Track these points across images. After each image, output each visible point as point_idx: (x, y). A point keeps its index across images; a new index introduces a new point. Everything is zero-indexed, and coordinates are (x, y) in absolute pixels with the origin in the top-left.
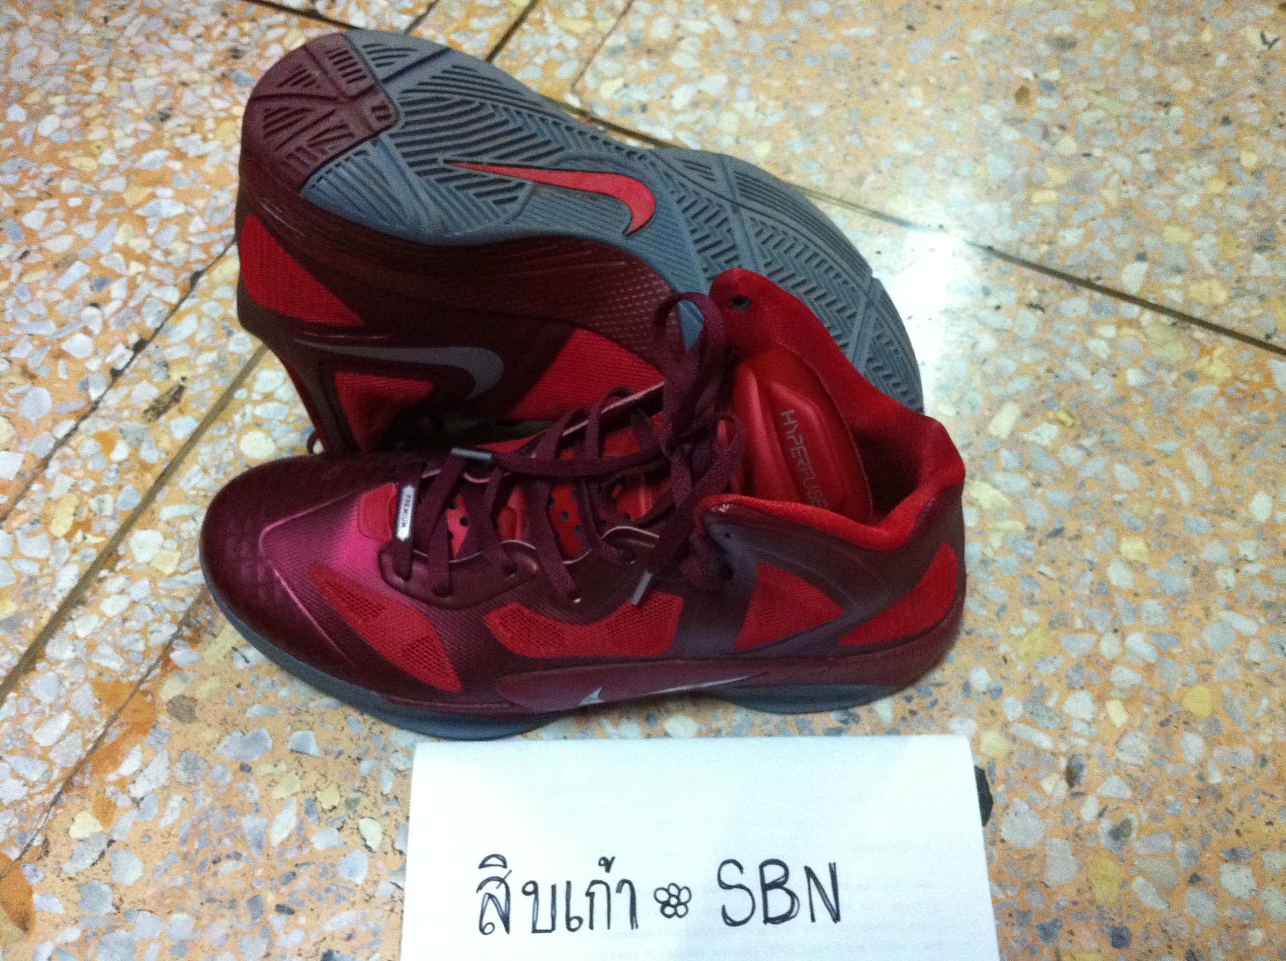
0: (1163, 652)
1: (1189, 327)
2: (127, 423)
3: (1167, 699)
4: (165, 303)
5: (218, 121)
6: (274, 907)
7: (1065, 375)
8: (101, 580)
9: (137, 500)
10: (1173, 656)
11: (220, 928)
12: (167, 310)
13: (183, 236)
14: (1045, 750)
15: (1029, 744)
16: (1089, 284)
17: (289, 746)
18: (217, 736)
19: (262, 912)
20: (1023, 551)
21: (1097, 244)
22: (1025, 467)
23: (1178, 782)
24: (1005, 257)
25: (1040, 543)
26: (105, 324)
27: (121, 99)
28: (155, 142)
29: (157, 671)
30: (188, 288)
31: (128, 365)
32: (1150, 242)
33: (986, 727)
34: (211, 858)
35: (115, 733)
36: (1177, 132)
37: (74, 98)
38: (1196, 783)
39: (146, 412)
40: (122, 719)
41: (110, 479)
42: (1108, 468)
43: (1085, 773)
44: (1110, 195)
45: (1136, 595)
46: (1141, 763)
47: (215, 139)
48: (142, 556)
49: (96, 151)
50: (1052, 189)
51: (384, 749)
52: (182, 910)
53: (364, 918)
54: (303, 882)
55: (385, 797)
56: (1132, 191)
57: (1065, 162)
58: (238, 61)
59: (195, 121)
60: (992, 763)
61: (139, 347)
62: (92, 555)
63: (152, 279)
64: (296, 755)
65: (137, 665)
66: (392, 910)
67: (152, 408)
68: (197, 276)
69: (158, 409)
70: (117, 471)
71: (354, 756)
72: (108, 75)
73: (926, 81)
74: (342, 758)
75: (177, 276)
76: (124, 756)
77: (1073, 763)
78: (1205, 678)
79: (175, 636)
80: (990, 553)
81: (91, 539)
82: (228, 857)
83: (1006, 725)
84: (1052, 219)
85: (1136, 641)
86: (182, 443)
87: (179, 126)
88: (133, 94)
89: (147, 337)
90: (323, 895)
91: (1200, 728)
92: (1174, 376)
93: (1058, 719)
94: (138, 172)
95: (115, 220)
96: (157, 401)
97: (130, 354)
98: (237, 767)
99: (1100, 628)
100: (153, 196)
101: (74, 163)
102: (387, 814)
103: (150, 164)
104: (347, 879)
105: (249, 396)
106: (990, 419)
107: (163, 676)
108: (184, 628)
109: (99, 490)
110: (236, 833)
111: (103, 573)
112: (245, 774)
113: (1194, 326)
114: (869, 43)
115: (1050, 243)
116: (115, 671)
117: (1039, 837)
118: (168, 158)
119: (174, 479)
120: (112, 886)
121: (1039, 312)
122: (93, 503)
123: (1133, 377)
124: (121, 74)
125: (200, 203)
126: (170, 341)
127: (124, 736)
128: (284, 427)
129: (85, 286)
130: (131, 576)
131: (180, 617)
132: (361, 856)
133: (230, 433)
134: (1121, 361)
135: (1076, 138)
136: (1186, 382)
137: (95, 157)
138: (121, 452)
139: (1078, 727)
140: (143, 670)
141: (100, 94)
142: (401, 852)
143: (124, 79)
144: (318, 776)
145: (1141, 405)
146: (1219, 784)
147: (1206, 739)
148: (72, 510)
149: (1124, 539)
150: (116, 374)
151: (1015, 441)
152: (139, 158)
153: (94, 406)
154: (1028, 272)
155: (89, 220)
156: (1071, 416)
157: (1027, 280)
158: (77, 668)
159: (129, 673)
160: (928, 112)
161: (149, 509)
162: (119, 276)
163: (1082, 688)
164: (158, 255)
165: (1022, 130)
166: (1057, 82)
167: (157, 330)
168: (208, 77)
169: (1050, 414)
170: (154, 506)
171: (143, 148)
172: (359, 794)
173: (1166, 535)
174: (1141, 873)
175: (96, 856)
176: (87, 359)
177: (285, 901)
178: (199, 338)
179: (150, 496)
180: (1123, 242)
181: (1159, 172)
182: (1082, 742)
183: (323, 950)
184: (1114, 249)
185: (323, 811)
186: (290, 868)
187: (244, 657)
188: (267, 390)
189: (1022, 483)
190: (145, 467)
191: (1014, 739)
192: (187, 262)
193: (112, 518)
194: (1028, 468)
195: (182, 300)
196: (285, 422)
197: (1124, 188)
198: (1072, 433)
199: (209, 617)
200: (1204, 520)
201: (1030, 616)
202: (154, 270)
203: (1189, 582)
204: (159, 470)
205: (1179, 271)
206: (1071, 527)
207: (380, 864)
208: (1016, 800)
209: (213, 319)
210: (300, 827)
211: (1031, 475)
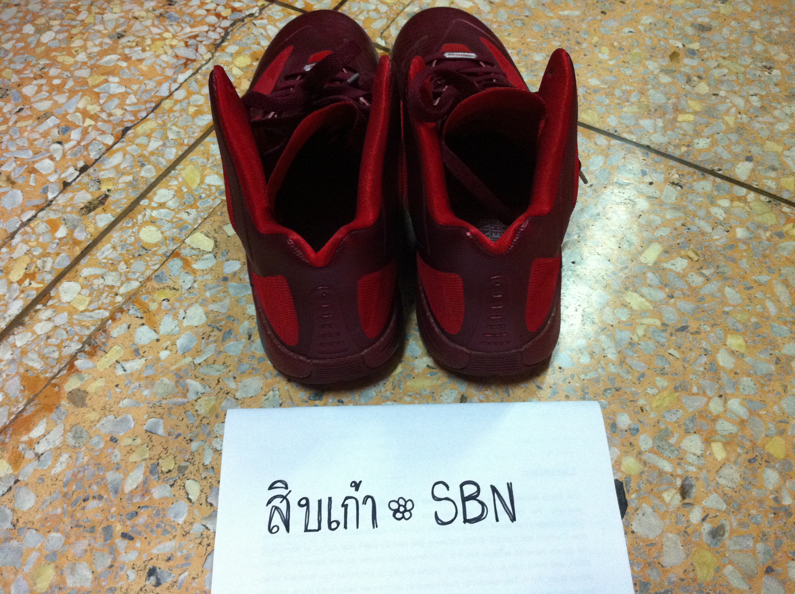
0: (752, 412)
1: (780, 204)
2: (69, 215)
3: (755, 444)
4: (104, 144)
5: (154, 40)
6: (120, 534)
7: (694, 228)
8: (37, 311)
9: (67, 263)
10: (759, 416)
11: (83, 545)
12: (105, 149)
13: (121, 106)
14: (666, 473)
15: (654, 467)
16: (713, 173)
17: (145, 427)
18: (97, 418)
19: (111, 536)
20: (659, 339)
21: (719, 149)
22: (664, 285)
23: (760, 502)
24: (658, 152)
25: (671, 335)
26: (64, 155)
27: (95, 24)
28: (112, 50)
29: (65, 372)
30: (120, 137)
31: (75, 179)
32: (755, 150)
33: (626, 453)
34: (82, 496)
35: (31, 409)
36: (776, 85)
37: (65, 22)
38: (772, 503)
39: (82, 209)
40: (36, 401)
41: (52, 248)
42: (721, 290)
43: (694, 490)
44: (730, 120)
45: (736, 373)
46: (734, 486)
47: (150, 50)
48: (65, 298)
49: (75, 53)
50: (692, 113)
51: (209, 434)
52: (58, 531)
53: (180, 548)
54: (141, 519)
55: (205, 467)
56: (745, 118)
57: (700, 97)
58: (171, 7)
59: (139, 39)
60: (629, 478)
61: (83, 170)
62: (34, 294)
63: (98, 130)
64: (149, 434)
65: (52, 367)
66: (200, 543)
67: (86, 207)
68: (127, 129)
69: (89, 208)
70: (58, 244)
71: (188, 438)
72: (89, 11)
73: (612, 45)
74: (181, 438)
75: (114, 129)
76: (35, 425)
77: (686, 483)
78: (782, 433)
79: (80, 351)
80: (636, 339)
81: (34, 285)
82: (94, 497)
83: (640, 453)
84: (691, 133)
85: (734, 404)
86: (101, 230)
87: (129, 41)
88: (103, 22)
89: (89, 164)
90: (155, 528)
91: (777, 465)
92: (768, 234)
93: (676, 452)
94: (98, 67)
95: (80, 93)
96: (90, 203)
97: (77, 173)
98: (109, 439)
99: (709, 393)
100: (107, 81)
101: (60, 59)
102: (205, 478)
103: (106, 62)
104: (173, 519)
105: (150, 204)
106: (641, 253)
107: (68, 375)
108: (86, 346)
109: (45, 255)
110: (101, 481)
111: (39, 307)
112: (112, 443)
113: (783, 204)
114: (576, 20)
115: (688, 146)
116: (36, 369)
117: (658, 531)
118: (119, 60)
119: (94, 251)
120: (13, 510)
121: (679, 188)
122: (39, 263)
123: (740, 233)
124: (97, 11)
125: (135, 87)
126: (104, 167)
127: (37, 411)
128: (169, 225)
129: (55, 131)
130: (57, 310)
131: (85, 339)
132: (183, 505)
133: (134, 226)
134: (733, 222)
135: (709, 85)
136: (776, 239)
137: (74, 56)
138: (62, 232)
139: (691, 458)
140: (56, 370)
141: (82, 21)
142: (211, 505)
143: (98, 13)
144: (162, 449)
145: (745, 251)
146: (789, 505)
147: (780, 473)
148: (25, 266)
149: (729, 336)
150: (66, 185)
151: (657, 267)
152: (101, 58)
153: (49, 203)
154: (672, 163)
155: (64, 92)
156: (697, 254)
157: (672, 167)
158: (12, 366)
159: (46, 372)
160: (611, 63)
161: (74, 270)
162: (78, 126)
163: (695, 433)
164: (104, 116)
165: (673, 78)
166: (698, 50)
167: (97, 160)
168: (151, 15)
169: (683, 253)
170: (78, 267)
171: (104, 53)
172: (188, 463)
173: (759, 336)
174: (731, 563)
175: (5, 489)
176: (49, 174)
177: (127, 530)
178: (122, 166)
179: (76, 261)
180: (737, 149)
181: (763, 108)
182: (693, 469)
183: (150, 566)
184: (730, 152)
185: (162, 472)
186: (135, 509)
187: (123, 367)
188: (162, 201)
189: (661, 295)
190: (76, 243)
191: (645, 463)
192: (122, 121)
193: (50, 272)
194: (666, 285)
195: (115, 144)
196: (171, 221)
197: (739, 116)
198: (697, 265)
199: (104, 340)
200: (785, 328)
201: (661, 382)
202: (100, 124)
203: (773, 367)
204: (85, 245)
205: (774, 169)
206: (693, 326)
207: (196, 511)
208: (644, 505)
209: (133, 156)
210: (145, 482)
211: (667, 290)
